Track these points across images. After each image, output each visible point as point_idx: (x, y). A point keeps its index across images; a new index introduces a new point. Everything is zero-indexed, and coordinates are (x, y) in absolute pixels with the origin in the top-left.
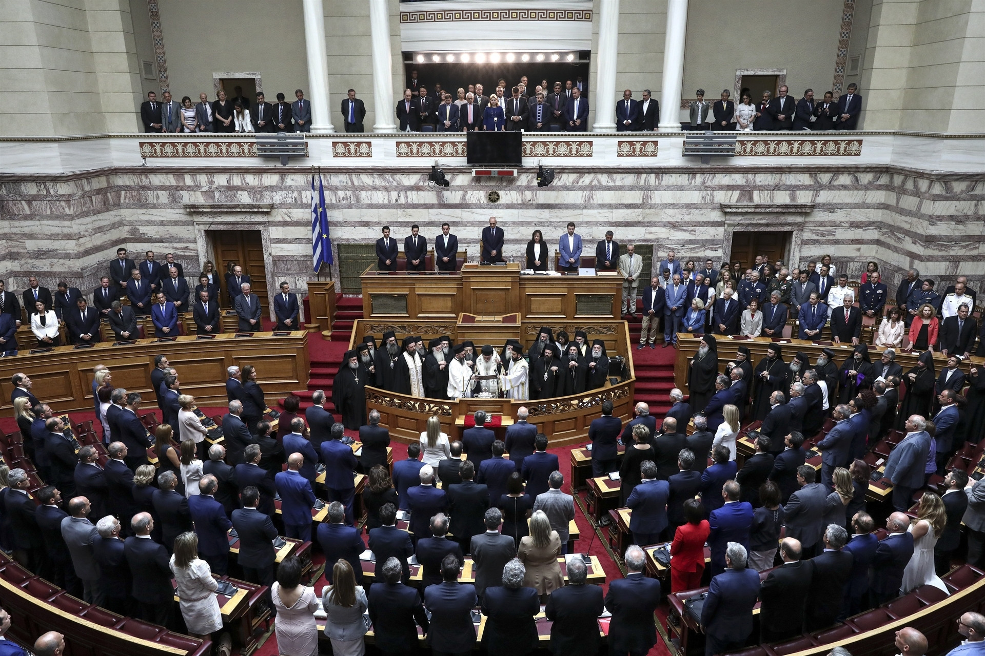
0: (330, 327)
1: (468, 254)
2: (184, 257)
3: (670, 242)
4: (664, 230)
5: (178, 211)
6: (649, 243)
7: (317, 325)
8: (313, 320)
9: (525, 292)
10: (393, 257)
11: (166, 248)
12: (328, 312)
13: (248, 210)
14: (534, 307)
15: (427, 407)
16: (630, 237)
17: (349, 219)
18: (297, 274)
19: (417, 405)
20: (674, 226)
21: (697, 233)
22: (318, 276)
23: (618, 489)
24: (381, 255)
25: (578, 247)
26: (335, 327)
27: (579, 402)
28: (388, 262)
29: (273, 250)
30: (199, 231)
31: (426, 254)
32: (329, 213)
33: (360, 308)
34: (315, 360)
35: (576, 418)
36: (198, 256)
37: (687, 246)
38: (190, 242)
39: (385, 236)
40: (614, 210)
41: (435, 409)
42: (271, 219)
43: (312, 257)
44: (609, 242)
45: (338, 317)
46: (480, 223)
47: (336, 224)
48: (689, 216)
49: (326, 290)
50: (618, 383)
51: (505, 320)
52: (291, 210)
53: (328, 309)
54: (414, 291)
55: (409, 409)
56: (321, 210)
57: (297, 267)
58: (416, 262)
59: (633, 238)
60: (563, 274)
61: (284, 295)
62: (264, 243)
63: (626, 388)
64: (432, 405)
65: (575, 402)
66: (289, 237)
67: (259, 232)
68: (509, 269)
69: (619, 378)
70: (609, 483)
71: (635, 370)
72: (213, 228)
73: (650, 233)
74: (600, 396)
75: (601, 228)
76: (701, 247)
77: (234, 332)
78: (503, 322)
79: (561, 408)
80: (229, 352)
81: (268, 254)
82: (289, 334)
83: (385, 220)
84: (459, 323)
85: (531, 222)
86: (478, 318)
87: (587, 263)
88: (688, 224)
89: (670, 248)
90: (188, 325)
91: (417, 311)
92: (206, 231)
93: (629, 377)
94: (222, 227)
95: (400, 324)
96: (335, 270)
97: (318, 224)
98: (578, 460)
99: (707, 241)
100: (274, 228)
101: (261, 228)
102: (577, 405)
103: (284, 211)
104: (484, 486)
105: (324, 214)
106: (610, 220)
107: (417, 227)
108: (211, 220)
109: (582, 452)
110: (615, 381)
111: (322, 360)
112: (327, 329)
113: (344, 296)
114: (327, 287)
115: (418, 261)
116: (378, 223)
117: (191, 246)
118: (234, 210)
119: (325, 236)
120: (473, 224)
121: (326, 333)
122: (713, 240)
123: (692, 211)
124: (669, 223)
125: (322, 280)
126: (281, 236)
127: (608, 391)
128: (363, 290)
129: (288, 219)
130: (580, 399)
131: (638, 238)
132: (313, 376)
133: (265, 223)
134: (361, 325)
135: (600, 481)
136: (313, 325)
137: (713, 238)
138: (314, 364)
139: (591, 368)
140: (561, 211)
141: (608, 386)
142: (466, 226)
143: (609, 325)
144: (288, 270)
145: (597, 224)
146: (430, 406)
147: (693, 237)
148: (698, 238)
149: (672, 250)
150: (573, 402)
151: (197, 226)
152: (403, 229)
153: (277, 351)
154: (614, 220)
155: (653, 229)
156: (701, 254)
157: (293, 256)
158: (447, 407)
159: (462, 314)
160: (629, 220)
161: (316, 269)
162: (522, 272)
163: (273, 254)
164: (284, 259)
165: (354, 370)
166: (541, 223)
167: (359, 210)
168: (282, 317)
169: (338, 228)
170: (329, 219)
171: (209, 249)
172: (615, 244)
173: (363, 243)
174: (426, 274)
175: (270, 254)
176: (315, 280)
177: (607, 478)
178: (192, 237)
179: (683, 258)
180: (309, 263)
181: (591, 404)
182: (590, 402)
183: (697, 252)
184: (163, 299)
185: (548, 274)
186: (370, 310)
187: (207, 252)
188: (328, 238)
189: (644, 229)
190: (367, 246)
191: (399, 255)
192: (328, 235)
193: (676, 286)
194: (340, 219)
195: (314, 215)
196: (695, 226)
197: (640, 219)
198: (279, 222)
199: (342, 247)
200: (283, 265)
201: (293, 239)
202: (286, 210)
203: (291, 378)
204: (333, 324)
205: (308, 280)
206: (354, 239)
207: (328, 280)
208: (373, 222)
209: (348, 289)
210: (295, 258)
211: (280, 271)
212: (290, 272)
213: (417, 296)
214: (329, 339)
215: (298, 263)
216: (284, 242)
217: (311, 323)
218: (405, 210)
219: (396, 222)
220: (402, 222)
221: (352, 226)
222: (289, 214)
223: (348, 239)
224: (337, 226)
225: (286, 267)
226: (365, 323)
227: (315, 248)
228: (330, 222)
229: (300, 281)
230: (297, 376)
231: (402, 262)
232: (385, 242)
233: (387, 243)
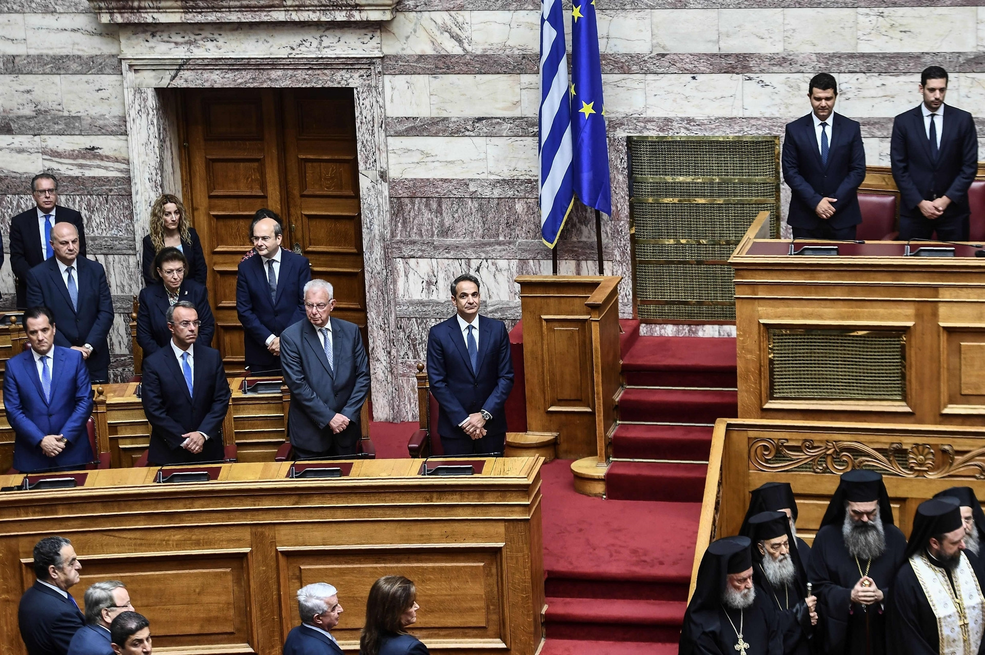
0: (601, 445)
2: (79, 185)
5: (67, 21)
7: (548, 436)
8: (533, 417)
10: (844, 187)
11: (21, 151)
12: (599, 389)
13: (314, 17)
17: (674, 46)
18: (479, 246)
22: (555, 256)
24: (799, 180)
26: (618, 447)
28: (825, 206)
29: (393, 159)
30: (138, 90)
31: (972, 178)
32: (603, 23)
33: (728, 375)
34: (562, 566)
36: (128, 180)
38: (102, 131)
39: (816, 110)
42: (391, 47)
43: (536, 184)
45: (635, 410)
47: (628, 65)
49: (594, 308)
52: (463, 16)
53: (598, 378)
54: (935, 315)
56: (577, 13)
57: (475, 222)
58: (934, 206)
61: (463, 324)
62: (362, 134)
66: (456, 111)
67: (346, 96)
72: (188, 80)
77: (275, 458)
80: (267, 531)
81: (373, 174)
82: (477, 468)
83: (808, 49)
90: (114, 428)
91: (944, 397)
92: (161, 93)
94: (217, 79)
95: (885, 441)
96: (618, 232)
97: (563, 66)
100: (401, 80)
101: (354, 80)
103: (441, 17)
105: (586, 30)
107: (941, 73)
108: (181, 53)
111: (586, 566)
112: (591, 452)
113: (643, 330)
114: (597, 297)
115: (941, 202)
116: (783, 62)
117: (108, 144)
118: (263, 17)
119: (587, 109)
121: (586, 466)
125: (567, 271)
126: (424, 111)
128: (741, 310)
129: (453, 48)
132: (555, 626)
133: (371, 61)
134: (740, 438)
136: (535, 437)
144: (445, 232)
151: (130, 76)
152: (875, 80)
153: (436, 530)
157: (465, 183)
161: (548, 231)
163: (394, 173)
164: (430, 191)
165: (735, 612)
167: (712, 13)
168: (454, 406)
169: (633, 80)
170: (603, 47)
171: (167, 155)
173: (724, 133)
175: (383, 175)
176: (543, 271)
178: (110, 112)
180: (519, 207)
184: (46, 337)
186: (765, 384)
187: (161, 167)
188: (597, 118)
191: (870, 180)
192: (598, 107)
194: (642, 47)
195: (550, 34)
198: (421, 57)
199: (644, 150)
200: (427, 215)
201: (466, 120)
202: (445, 15)
203: (480, 631)
204: (611, 434)
205: (514, 270)
206: (690, 120)
207: (589, 271)
208: (760, 57)
209: (658, 303)
210: (472, 188)
211: (415, 237)
212: (449, 241)
213: (944, 337)
214: (600, 488)
215: (480, 208)
216: (434, 129)
217: (525, 430)
218: (887, 11)
219: (852, 56)
220: (871, 55)
221: (684, 71)
222: (456, 30)
223: (668, 120)
224: (629, 72)
225: (437, 221)
226: (752, 434)
227: (548, 153)
228: (605, 56)
229: (483, 271)
230: (502, 623)
231: (882, 206)
232: (818, 130)
233: (824, 134)
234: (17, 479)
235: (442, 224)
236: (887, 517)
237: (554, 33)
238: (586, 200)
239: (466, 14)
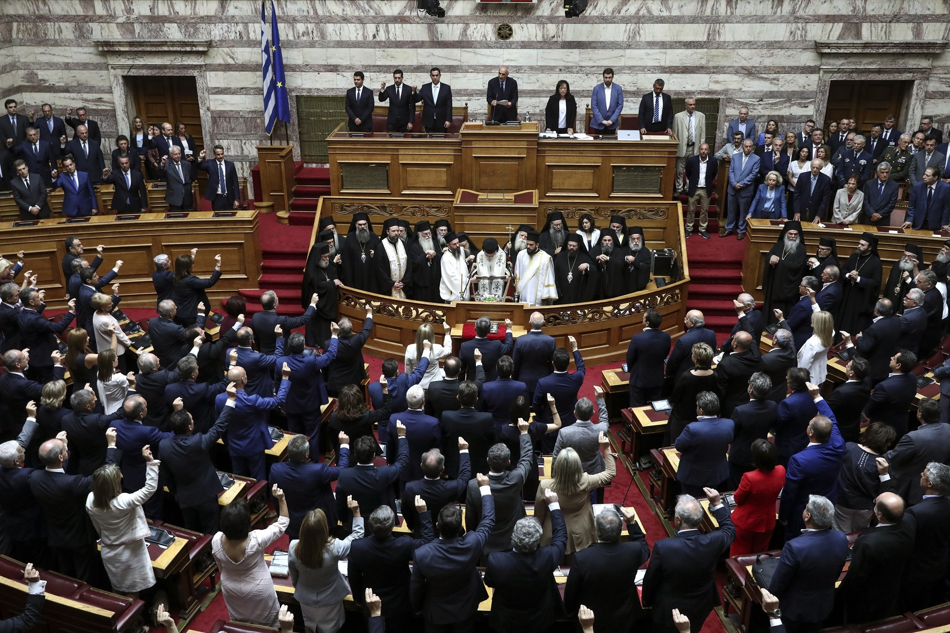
0: (287, 206)
1: (469, 111)
2: (96, 112)
3: (743, 95)
4: (735, 78)
5: (87, 50)
6: (715, 97)
7: (270, 203)
8: (264, 196)
9: (544, 162)
11: (74, 99)
12: (285, 186)
13: (179, 49)
14: (556, 182)
15: (414, 313)
16: (689, 88)
17: (311, 62)
18: (245, 135)
19: (401, 310)
20: (749, 72)
21: (781, 82)
22: (271, 138)
23: (665, 422)
25: (618, 102)
26: (293, 207)
27: (614, 309)
28: (358, 120)
29: (211, 103)
30: (116, 76)
31: (415, 111)
32: (284, 53)
33: (327, 181)
34: (268, 249)
35: (609, 330)
36: (114, 110)
37: (766, 101)
38: (103, 92)
40: (669, 51)
41: (424, 314)
42: (208, 61)
43: (263, 113)
44: (658, 96)
45: (297, 194)
46: (487, 69)
47: (294, 68)
48: (771, 59)
49: (282, 157)
50: (666, 284)
51: (517, 199)
54: (398, 159)
55: (390, 314)
56: (274, 49)
57: (243, 127)
59: (693, 89)
60: (595, 138)
62: (199, 93)
63: (677, 291)
64: (420, 310)
65: (608, 309)
66: (234, 85)
67: (193, 79)
68: (524, 131)
69: (667, 279)
70: (652, 415)
71: (690, 268)
72: (134, 72)
73: (717, 82)
74: (642, 301)
75: (650, 76)
76: (785, 102)
77: (163, 212)
78: (516, 202)
79: (590, 316)
80: (158, 238)
81: (205, 108)
82: (234, 214)
83: (359, 63)
84: (457, 203)
85: (555, 67)
86: (482, 196)
87: (629, 123)
88: (768, 69)
89: (742, 103)
90: (105, 201)
91: (402, 188)
92: (123, 77)
93: (682, 277)
94: (145, 72)
95: (379, 203)
96: (294, 130)
97: (270, 68)
98: (611, 384)
99: (794, 93)
100: (213, 73)
101: (195, 73)
102: (612, 312)
103: (226, 50)
104: (488, 415)
105: (278, 55)
106: (663, 64)
107: (401, 72)
108: (130, 62)
109: (617, 373)
110: (662, 281)
111: (277, 249)
112: (283, 209)
113: (305, 165)
114: (283, 153)
116: (349, 68)
117: (106, 97)
118: (160, 49)
119: (279, 85)
120: (476, 69)
121: (282, 214)
122: (802, 92)
123: (775, 51)
124: (743, 68)
125: (276, 144)
126: (222, 85)
127: (653, 295)
128: (331, 158)
129: (231, 61)
130: (616, 305)
131: (700, 89)
132: (266, 270)
133: (201, 66)
134: (328, 203)
135: (640, 412)
136: (265, 204)
137: (802, 89)
138: (267, 255)
139: (627, 264)
140: (596, 51)
141: (652, 288)
142: (467, 72)
143: (656, 207)
144: (232, 130)
145: (644, 69)
146: (417, 311)
147: (774, 88)
148: (782, 89)
149: (746, 105)
150: (605, 309)
151: (112, 71)
152: (382, 75)
153: (219, 237)
154: (668, 64)
155: (721, 77)
156: (785, 112)
157: (238, 112)
158: (440, 313)
159: (460, 191)
160: (688, 63)
161: (268, 129)
162: (542, 135)
163: (212, 108)
164: (226, 115)
166: (568, 67)
167: (324, 50)
169: (297, 74)
170: (285, 62)
171: (129, 101)
172: (667, 98)
173: (331, 94)
174: (413, 137)
175: (208, 109)
176: (267, 144)
177: (649, 408)
178: (106, 84)
179: (760, 117)
180: (258, 121)
181: (630, 311)
182: (629, 309)
183: (780, 109)
184: (72, 167)
185: (575, 138)
186: (340, 184)
187: (126, 105)
188: (283, 88)
189: (707, 76)
190: (334, 99)
192: (284, 84)
193: (746, 155)
194: (300, 61)
195: (265, 56)
196: (778, 72)
197: (703, 62)
198: (220, 65)
199: (302, 100)
200: (225, 124)
201: (237, 89)
202: (227, 49)
203: (238, 272)
204: (291, 202)
205: (258, 144)
206: (318, 89)
207: (284, 144)
208: (342, 66)
209: (310, 156)
210: (241, 114)
211: (222, 132)
212: (234, 133)
213: (401, 166)
214: (286, 222)
215: (244, 121)
216: (226, 92)
217: (262, 201)
218: (386, 50)
219: (374, 66)
220: (380, 66)
221: (315, 71)
222: (232, 55)
223: (310, 89)
224: (295, 71)
225: (229, 126)
226: (332, 201)
227: (267, 101)
228: (286, 65)
229: (247, 144)
230: (245, 269)
231: (384, 120)
232: (357, 92)
233: (359, 93)
234: (64, 220)
235: (231, 127)
236: (370, 228)
237: (266, 56)
238: (280, 119)
239: (235, 49)
